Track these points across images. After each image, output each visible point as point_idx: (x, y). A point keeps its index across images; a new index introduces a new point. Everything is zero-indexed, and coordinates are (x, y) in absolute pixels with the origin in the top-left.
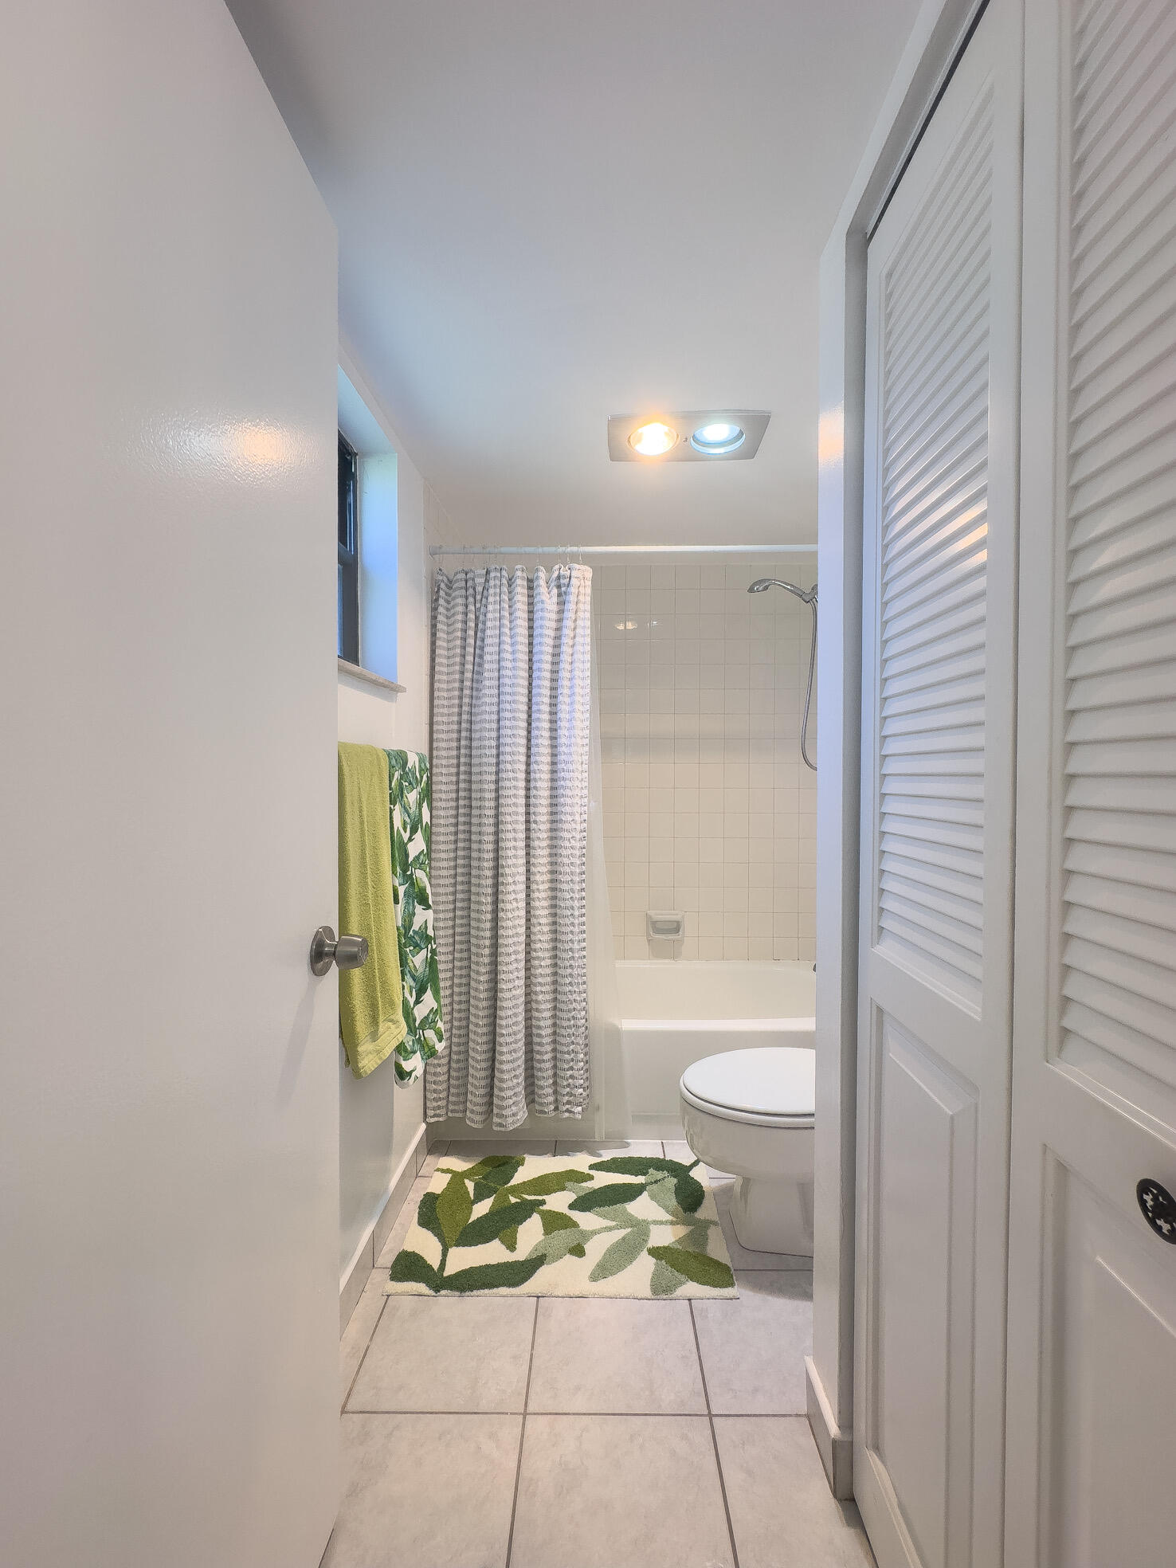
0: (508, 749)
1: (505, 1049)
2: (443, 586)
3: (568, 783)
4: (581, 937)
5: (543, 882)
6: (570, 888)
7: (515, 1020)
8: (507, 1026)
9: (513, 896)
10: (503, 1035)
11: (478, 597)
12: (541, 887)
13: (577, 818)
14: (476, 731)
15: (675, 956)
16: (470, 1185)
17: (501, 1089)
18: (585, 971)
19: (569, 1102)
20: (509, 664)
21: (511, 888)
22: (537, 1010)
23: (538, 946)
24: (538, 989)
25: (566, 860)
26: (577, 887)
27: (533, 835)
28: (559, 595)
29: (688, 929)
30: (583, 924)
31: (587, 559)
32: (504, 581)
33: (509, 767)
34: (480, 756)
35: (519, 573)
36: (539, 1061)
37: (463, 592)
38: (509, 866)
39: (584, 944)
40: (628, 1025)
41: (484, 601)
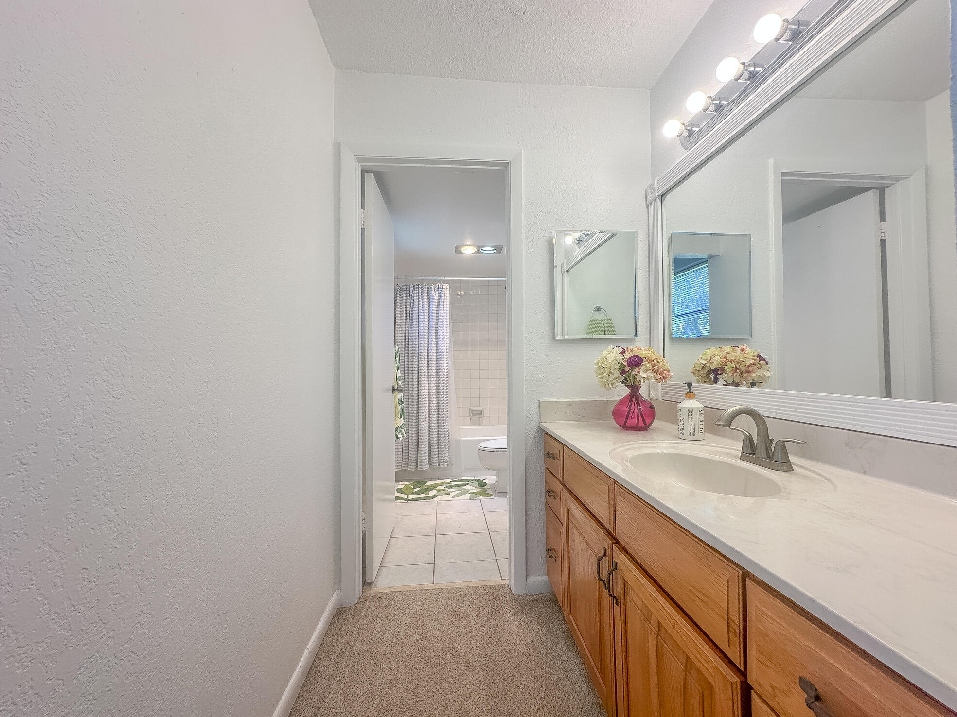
0: (422, 345)
1: (422, 444)
2: (399, 290)
3: (442, 356)
4: (447, 407)
5: (434, 389)
6: (443, 390)
7: (425, 434)
8: (423, 436)
9: (424, 394)
10: (421, 439)
11: (411, 294)
12: (433, 391)
13: (445, 368)
15: (480, 424)
16: (412, 487)
17: (421, 457)
18: (448, 418)
19: (443, 462)
21: (423, 391)
23: (432, 410)
24: (433, 425)
25: (441, 382)
26: (445, 391)
27: (430, 374)
28: (438, 293)
29: (485, 412)
30: (448, 403)
31: (448, 282)
32: (420, 289)
33: (422, 351)
35: (425, 286)
36: (433, 449)
37: (406, 292)
38: (423, 384)
39: (447, 410)
40: (462, 439)
41: (413, 296)
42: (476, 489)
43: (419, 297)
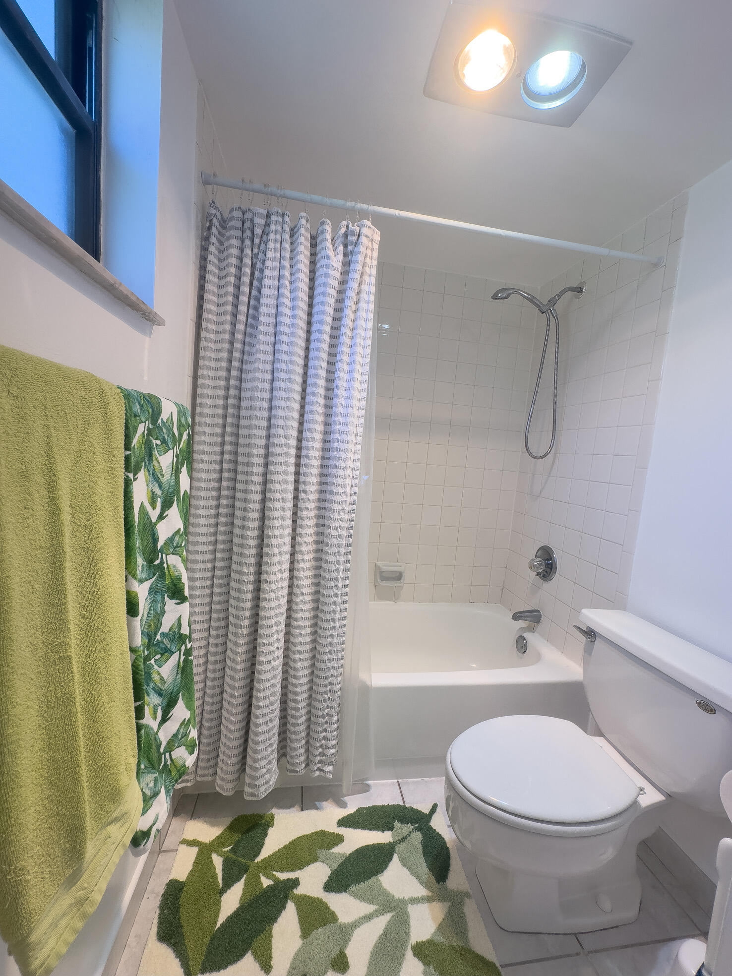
0: (281, 413)
1: (261, 721)
2: (215, 221)
3: (342, 455)
4: (343, 606)
5: (308, 552)
6: (335, 559)
7: (272, 690)
8: (264, 698)
9: (278, 567)
10: (260, 707)
11: (257, 241)
12: (306, 557)
13: (348, 490)
14: (247, 390)
16: (218, 861)
17: (256, 761)
18: (344, 639)
19: (320, 762)
20: (287, 320)
21: (276, 560)
22: (295, 677)
23: (300, 615)
24: (297, 656)
25: (334, 533)
26: (342, 559)
27: (301, 505)
28: (345, 255)
30: (346, 594)
31: (377, 220)
32: (287, 228)
33: (281, 432)
34: (250, 418)
35: (303, 222)
36: (294, 725)
37: (239, 233)
38: (275, 537)
41: (263, 246)
42: (429, 899)
43: (283, 253)
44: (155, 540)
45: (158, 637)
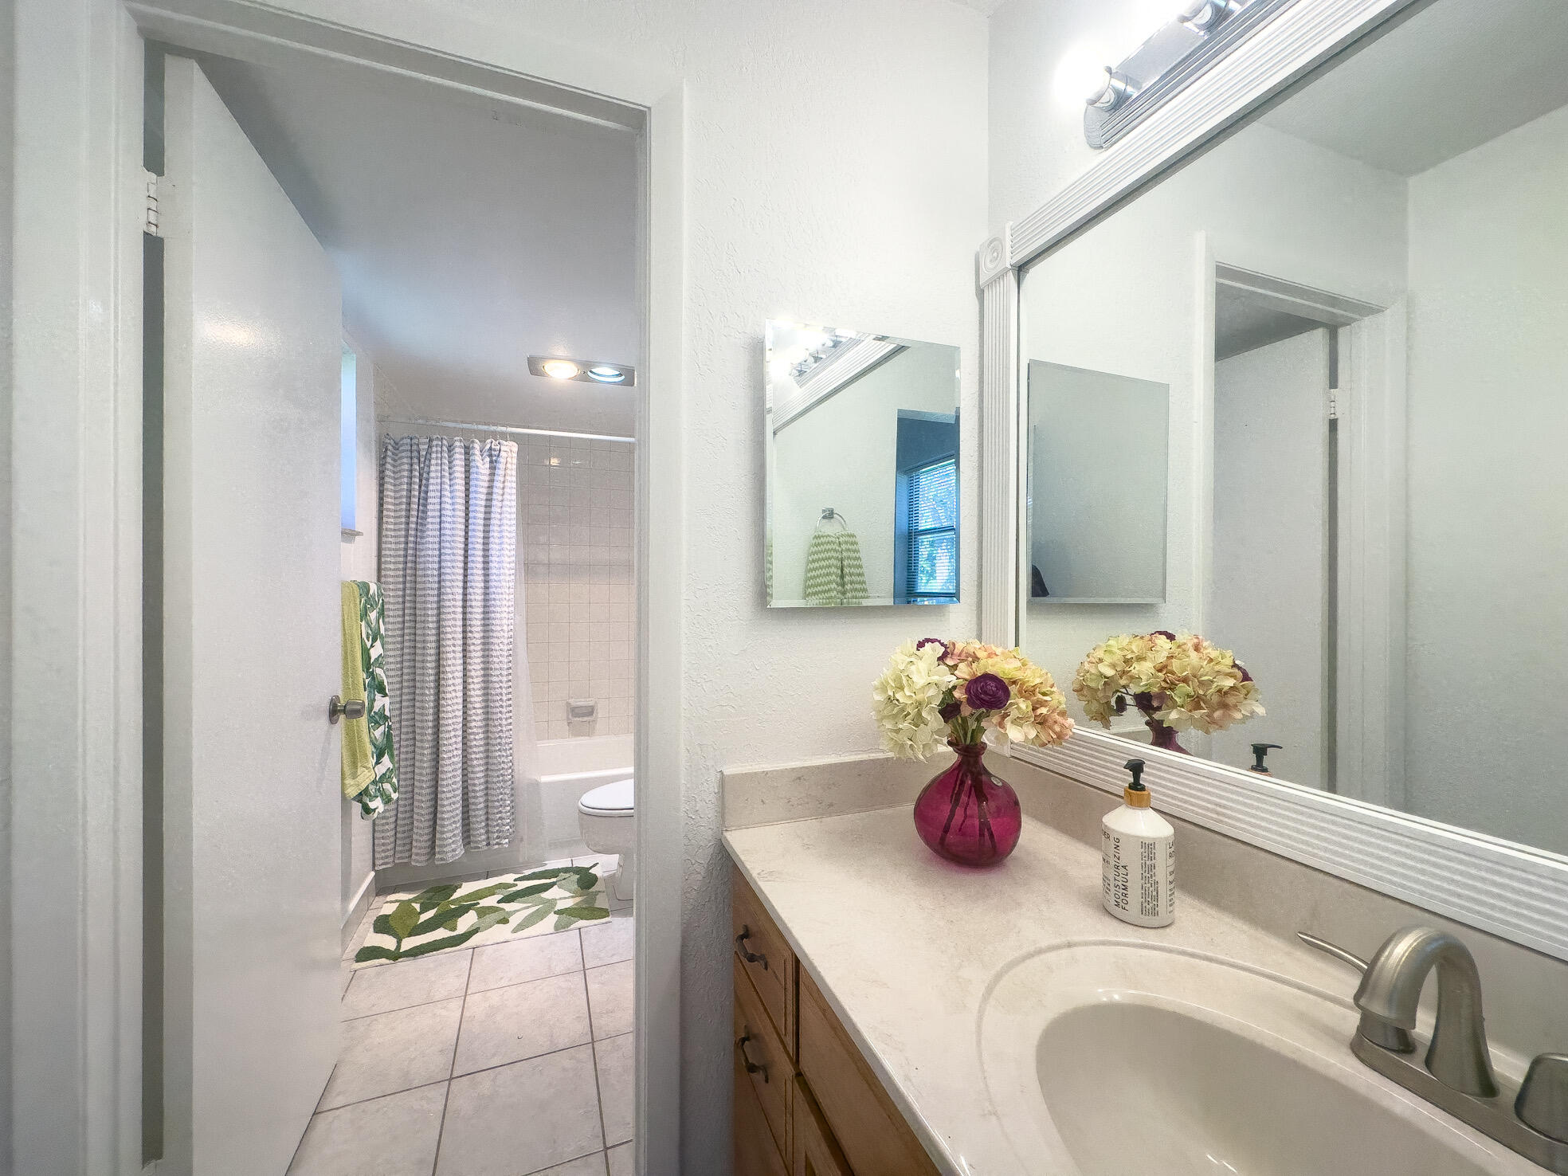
0: (448, 577)
1: (445, 803)
2: (390, 447)
3: (498, 603)
4: (508, 715)
5: (477, 677)
6: (499, 677)
7: (453, 780)
8: (447, 785)
9: (452, 688)
10: (444, 792)
11: (422, 459)
12: (475, 680)
13: (505, 628)
14: (420, 563)
15: (590, 733)
16: (417, 906)
17: (443, 833)
18: (511, 740)
19: (498, 837)
20: (449, 513)
21: (450, 682)
22: (473, 772)
23: (473, 724)
24: (473, 756)
25: (495, 659)
26: (505, 679)
27: (469, 642)
28: (491, 462)
29: (601, 713)
30: (510, 706)
31: (514, 437)
32: (445, 449)
33: (448, 590)
34: (424, 582)
35: (457, 444)
36: (474, 810)
37: (409, 454)
38: (449, 666)
39: (509, 721)
40: (544, 779)
41: (427, 462)
42: (572, 897)
43: (443, 467)
44: (370, 658)
45: (372, 713)
